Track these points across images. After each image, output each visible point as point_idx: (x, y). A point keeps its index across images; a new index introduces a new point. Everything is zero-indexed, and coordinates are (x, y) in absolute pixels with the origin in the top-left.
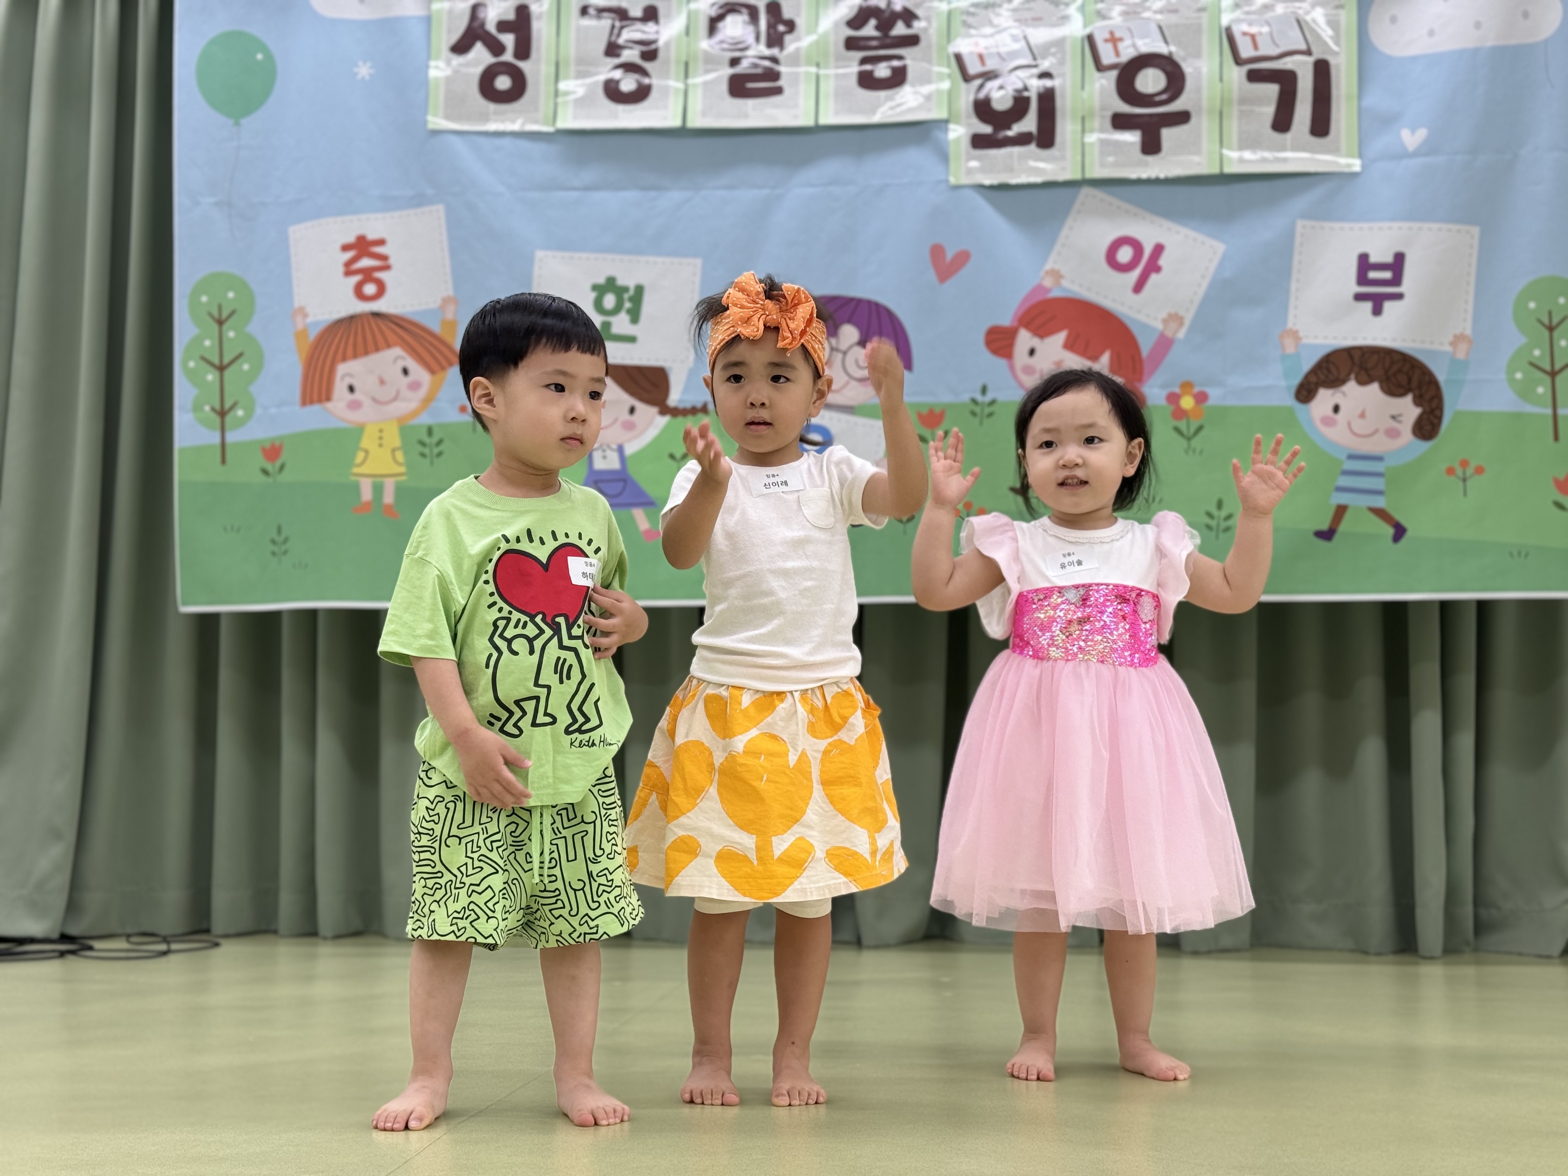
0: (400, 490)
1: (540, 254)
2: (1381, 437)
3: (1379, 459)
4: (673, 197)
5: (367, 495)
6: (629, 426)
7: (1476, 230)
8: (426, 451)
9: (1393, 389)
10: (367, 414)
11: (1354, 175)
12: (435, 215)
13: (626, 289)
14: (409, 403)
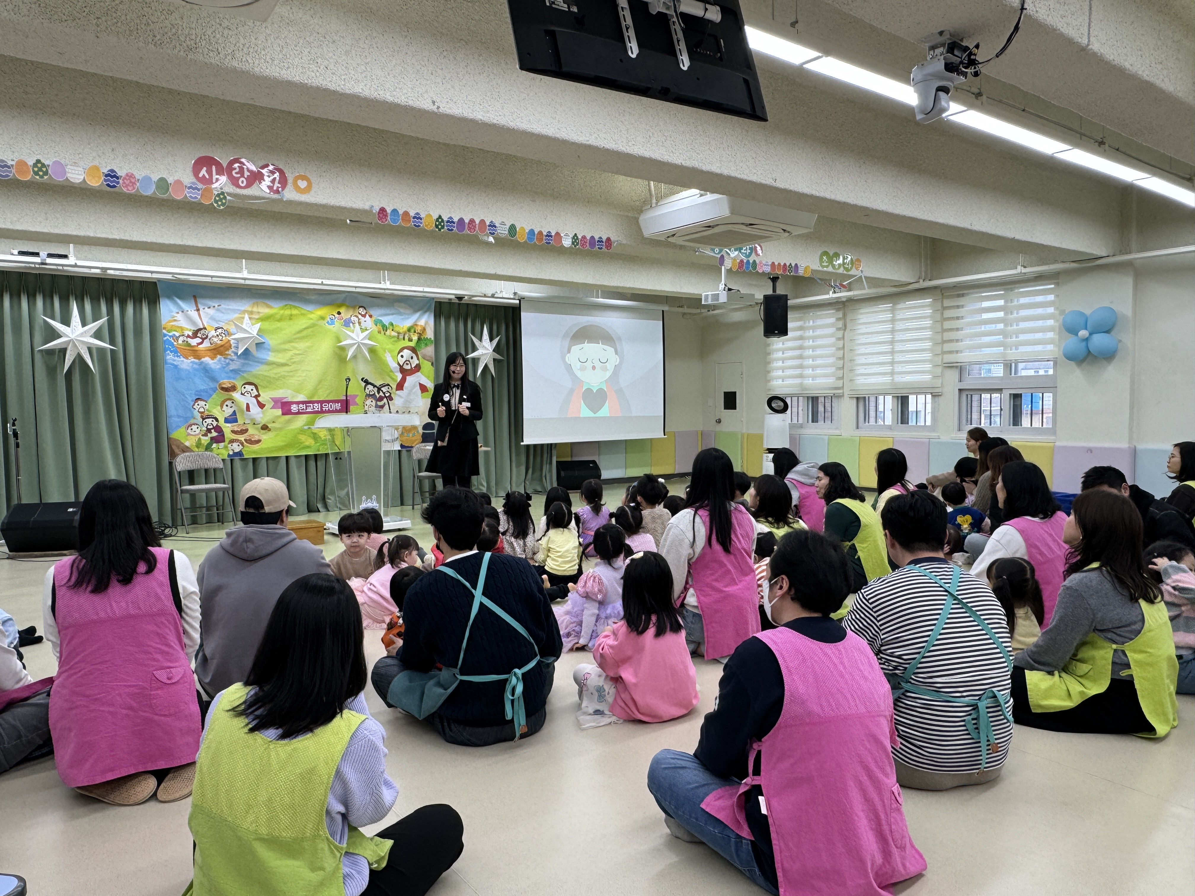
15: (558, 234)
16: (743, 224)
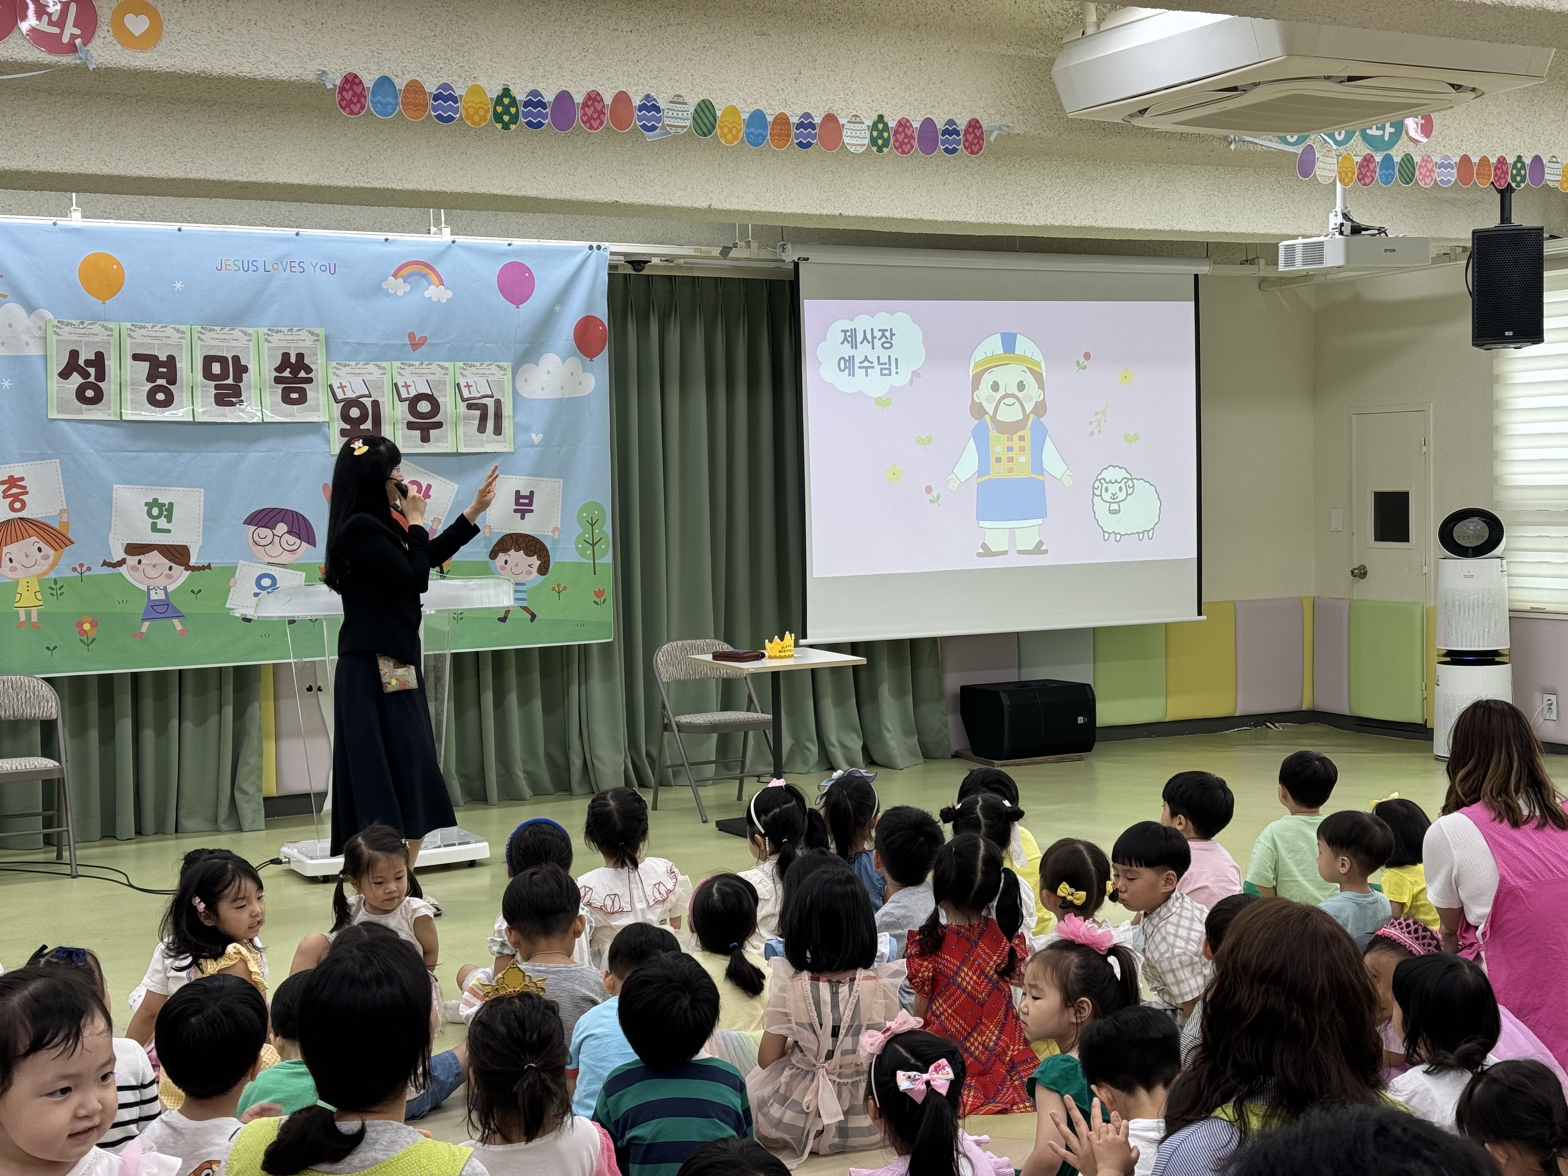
0: (39, 614)
1: (115, 486)
2: (524, 574)
3: (524, 584)
4: (186, 457)
5: (23, 618)
6: (169, 577)
7: (561, 481)
8: (54, 592)
9: (529, 554)
10: (20, 574)
11: (512, 453)
12: (54, 465)
13: (164, 505)
14: (44, 566)
15: (830, 118)
16: (1328, 78)
